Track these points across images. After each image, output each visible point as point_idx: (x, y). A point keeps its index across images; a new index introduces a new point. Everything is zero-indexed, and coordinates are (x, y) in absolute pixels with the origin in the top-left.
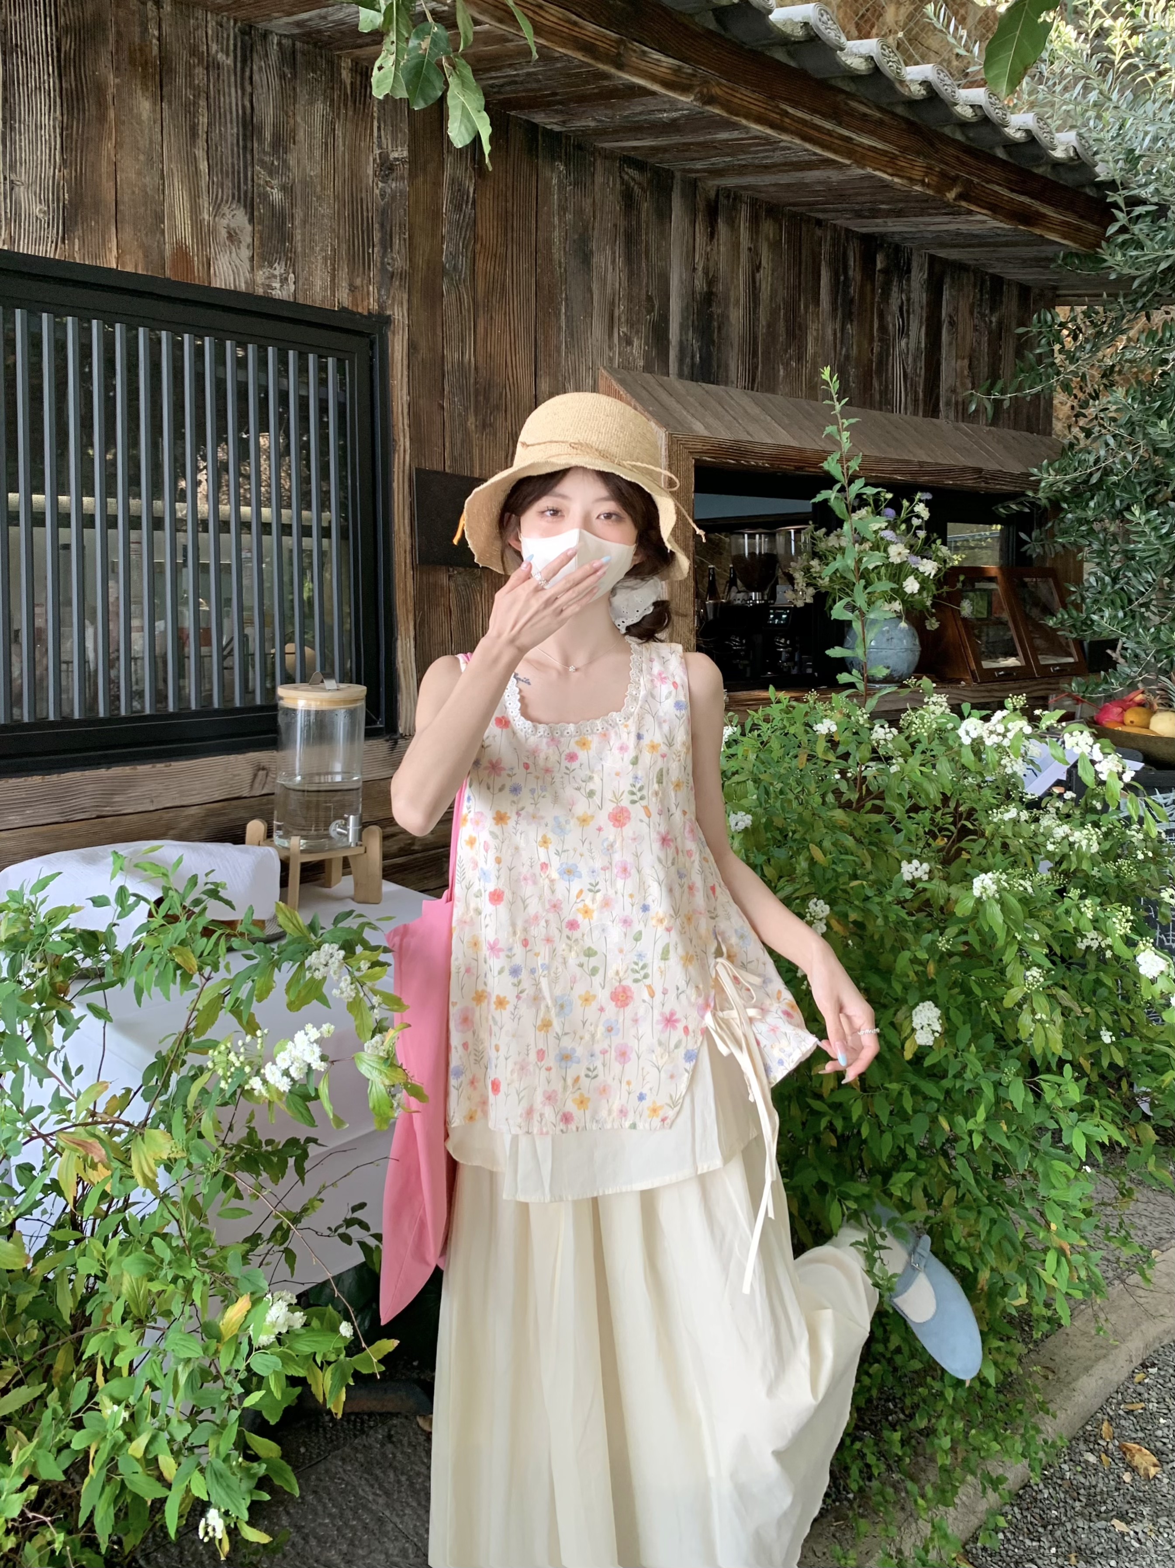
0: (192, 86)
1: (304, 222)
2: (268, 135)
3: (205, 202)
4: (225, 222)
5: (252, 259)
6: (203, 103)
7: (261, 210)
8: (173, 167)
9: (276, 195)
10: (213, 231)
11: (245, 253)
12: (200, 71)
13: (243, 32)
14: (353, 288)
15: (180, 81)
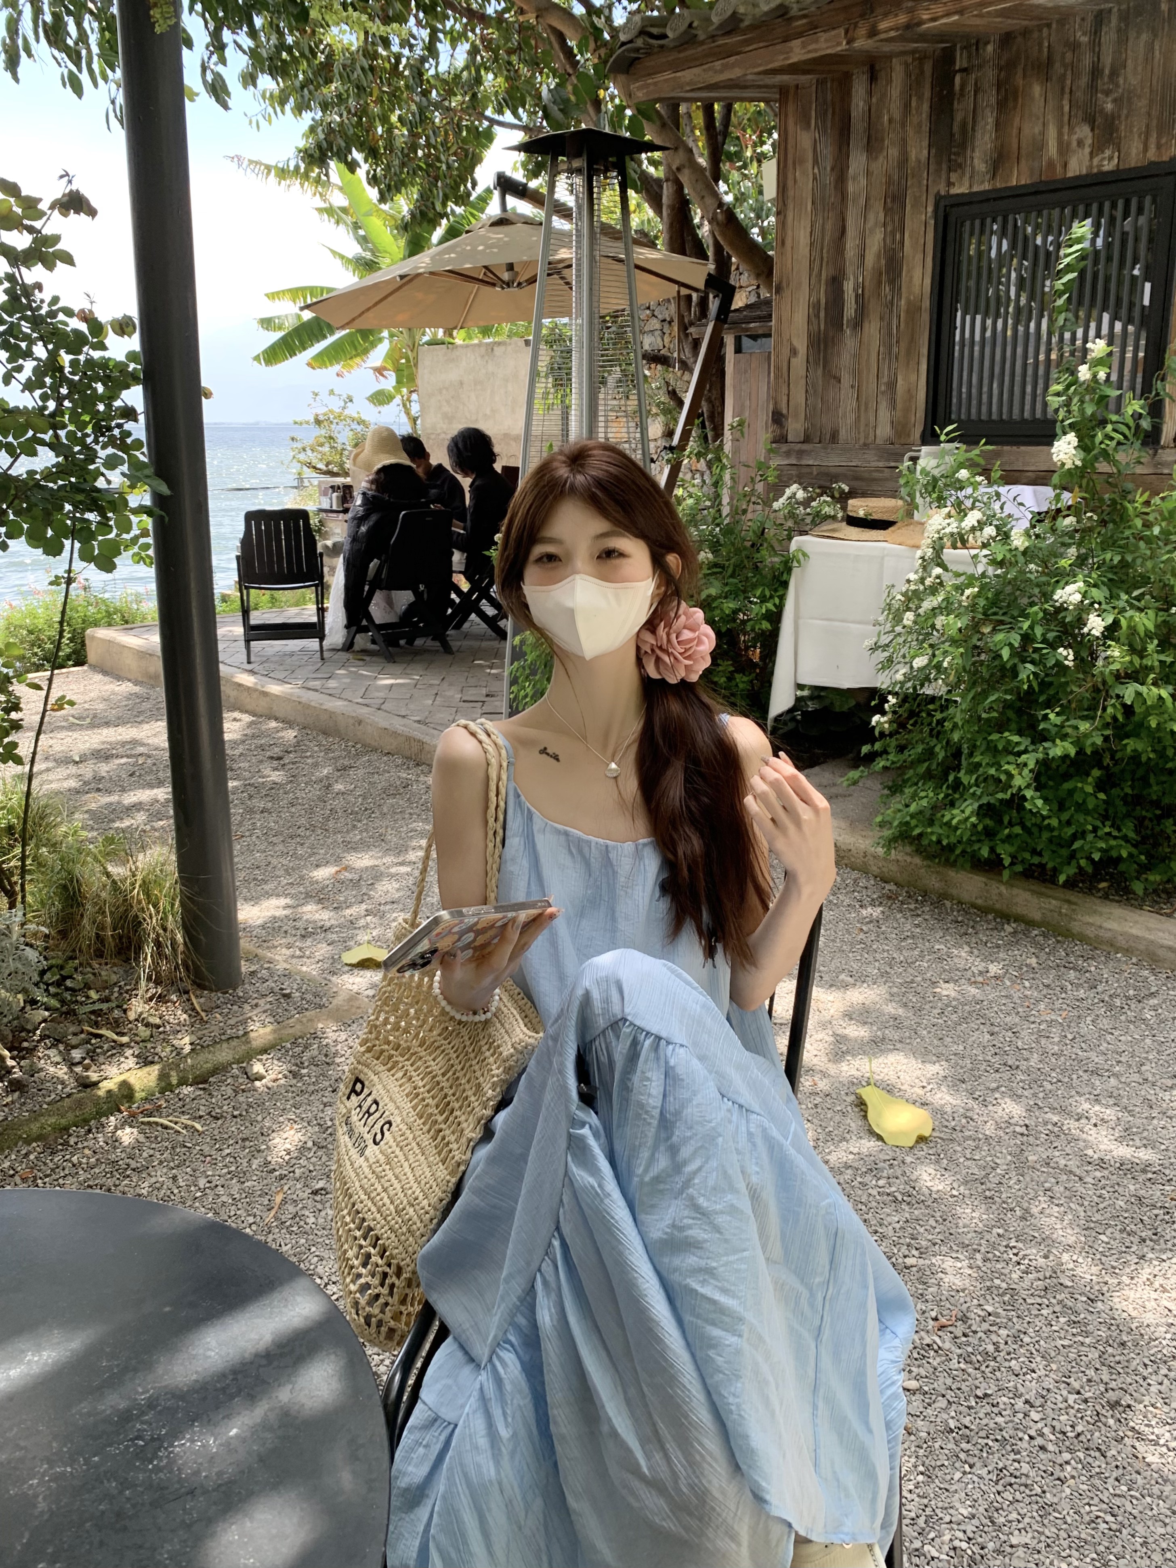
0: (1065, 66)
1: (1127, 117)
2: (1107, 72)
3: (1066, 129)
4: (1075, 138)
5: (1091, 153)
6: (1069, 73)
7: (1099, 120)
8: (1050, 117)
9: (1109, 106)
10: (1069, 144)
11: (1087, 150)
12: (1069, 56)
13: (1096, 17)
14: (1159, 147)
15: (1057, 65)
